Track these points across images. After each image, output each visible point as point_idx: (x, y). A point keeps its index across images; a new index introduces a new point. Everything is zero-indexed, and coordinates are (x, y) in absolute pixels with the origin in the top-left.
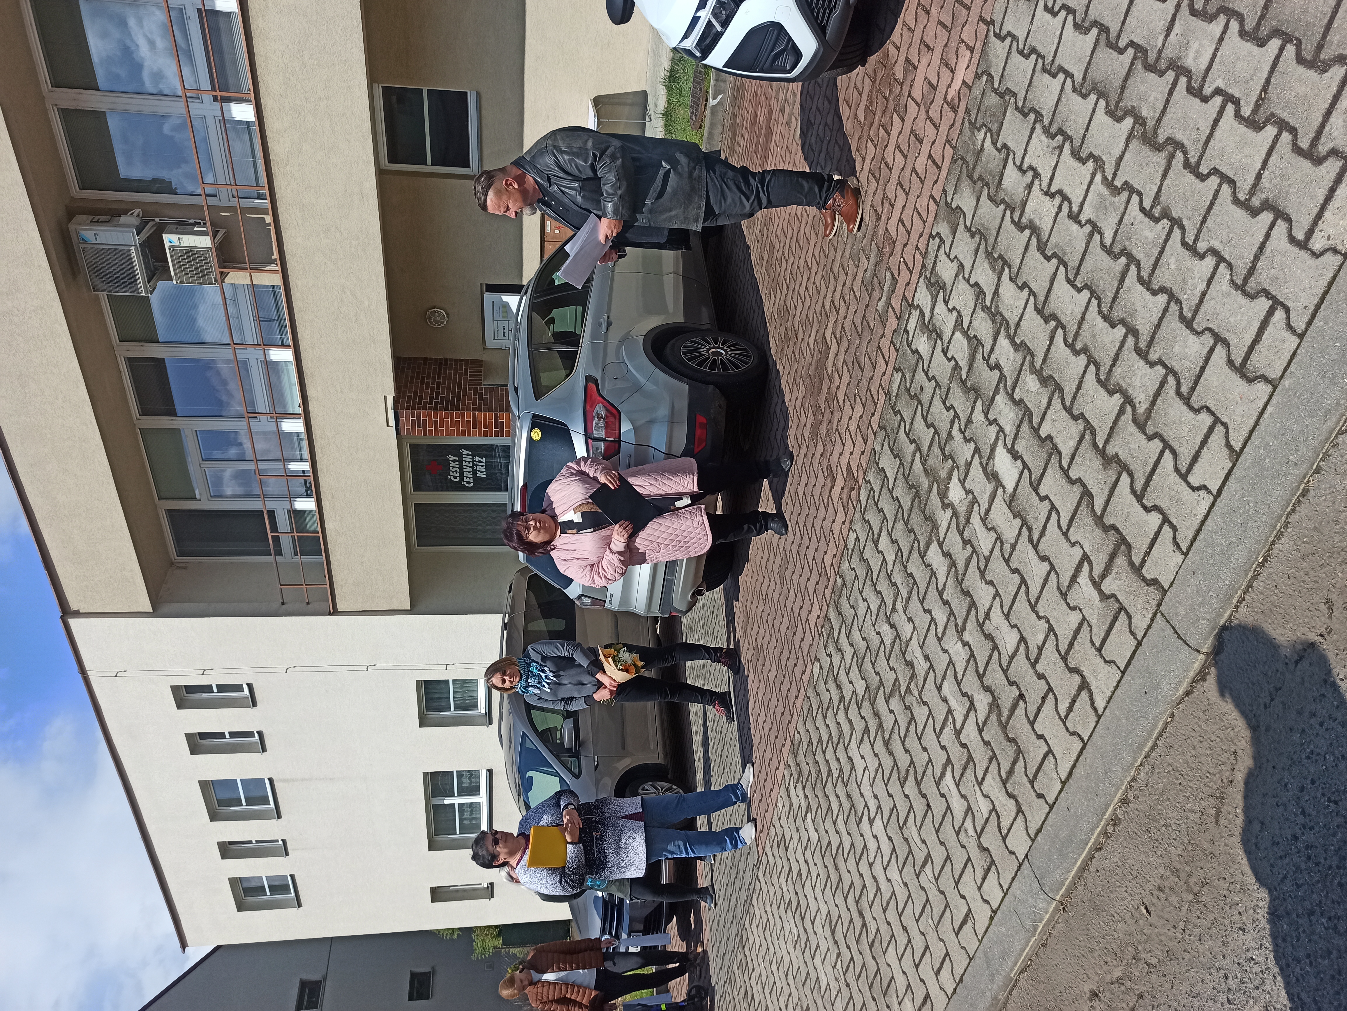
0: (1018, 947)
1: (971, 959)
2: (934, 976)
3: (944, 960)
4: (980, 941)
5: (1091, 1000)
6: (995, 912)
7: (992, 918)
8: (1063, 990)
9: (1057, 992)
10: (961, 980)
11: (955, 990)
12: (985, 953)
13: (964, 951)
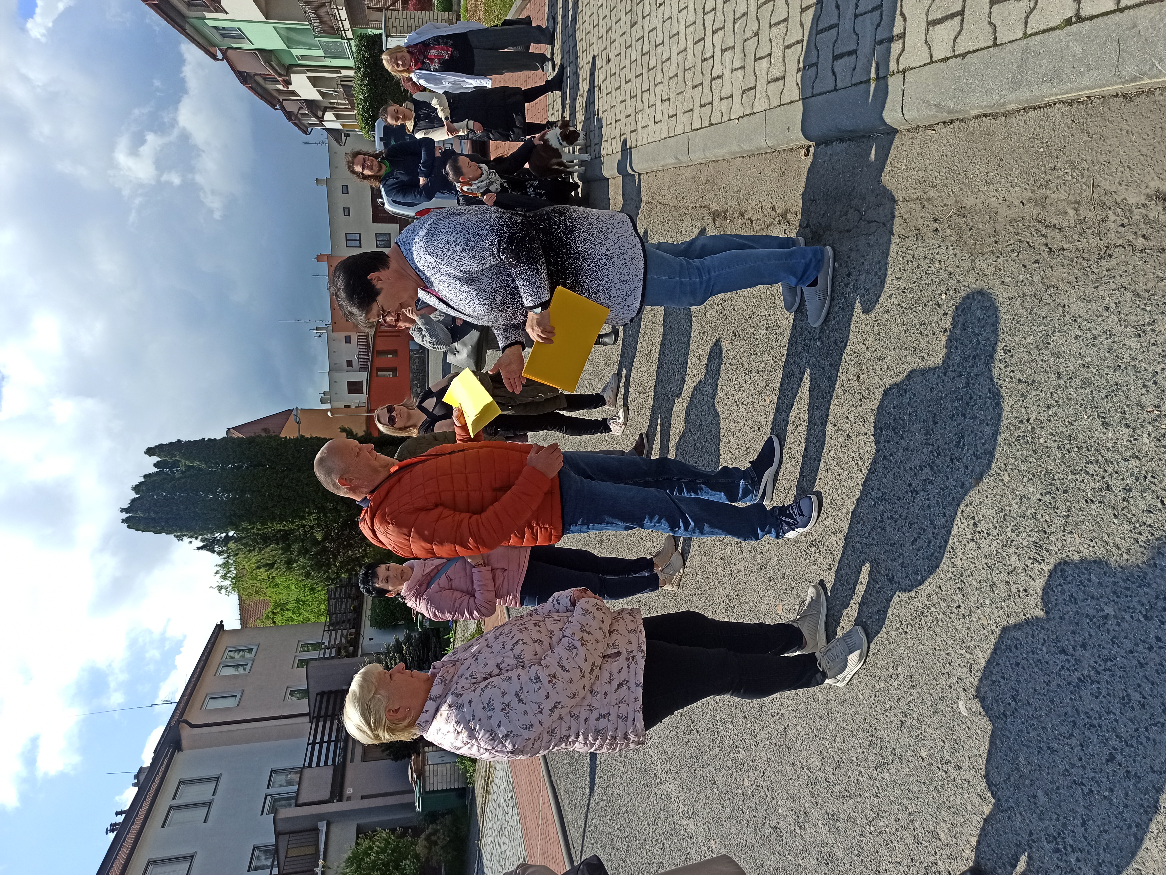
0: (1086, 81)
1: (995, 45)
2: (924, 25)
3: (952, 16)
4: (1026, 36)
5: (1148, 197)
6: (1080, 19)
7: (1068, 22)
8: (1115, 161)
9: (1102, 158)
10: (964, 55)
11: (948, 59)
12: (1025, 53)
13: (991, 30)
